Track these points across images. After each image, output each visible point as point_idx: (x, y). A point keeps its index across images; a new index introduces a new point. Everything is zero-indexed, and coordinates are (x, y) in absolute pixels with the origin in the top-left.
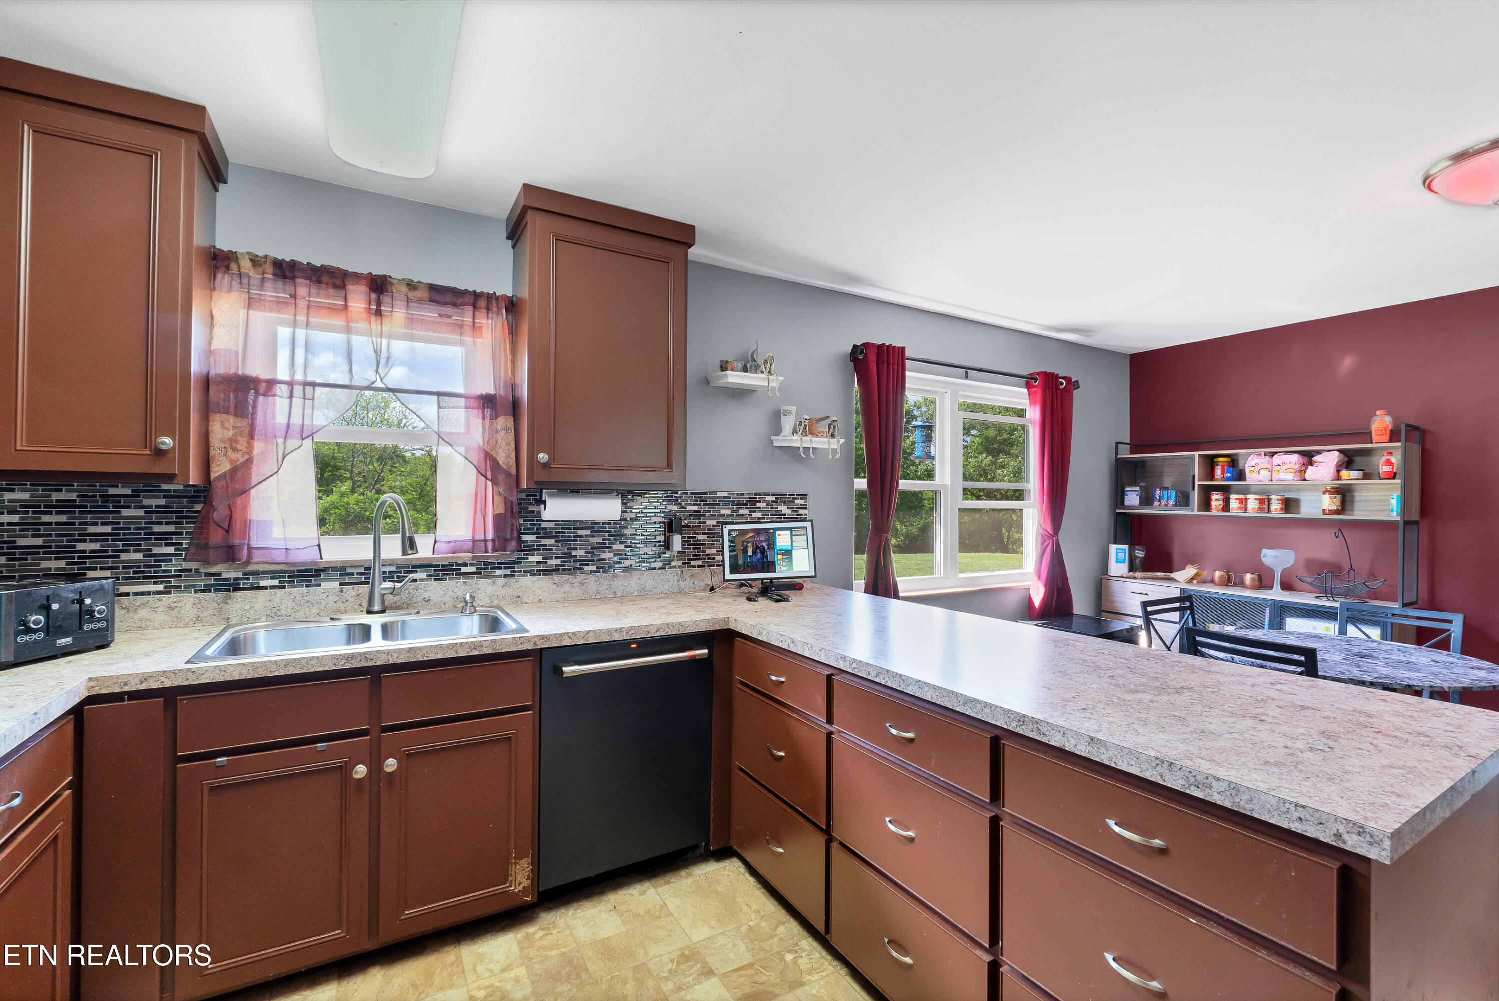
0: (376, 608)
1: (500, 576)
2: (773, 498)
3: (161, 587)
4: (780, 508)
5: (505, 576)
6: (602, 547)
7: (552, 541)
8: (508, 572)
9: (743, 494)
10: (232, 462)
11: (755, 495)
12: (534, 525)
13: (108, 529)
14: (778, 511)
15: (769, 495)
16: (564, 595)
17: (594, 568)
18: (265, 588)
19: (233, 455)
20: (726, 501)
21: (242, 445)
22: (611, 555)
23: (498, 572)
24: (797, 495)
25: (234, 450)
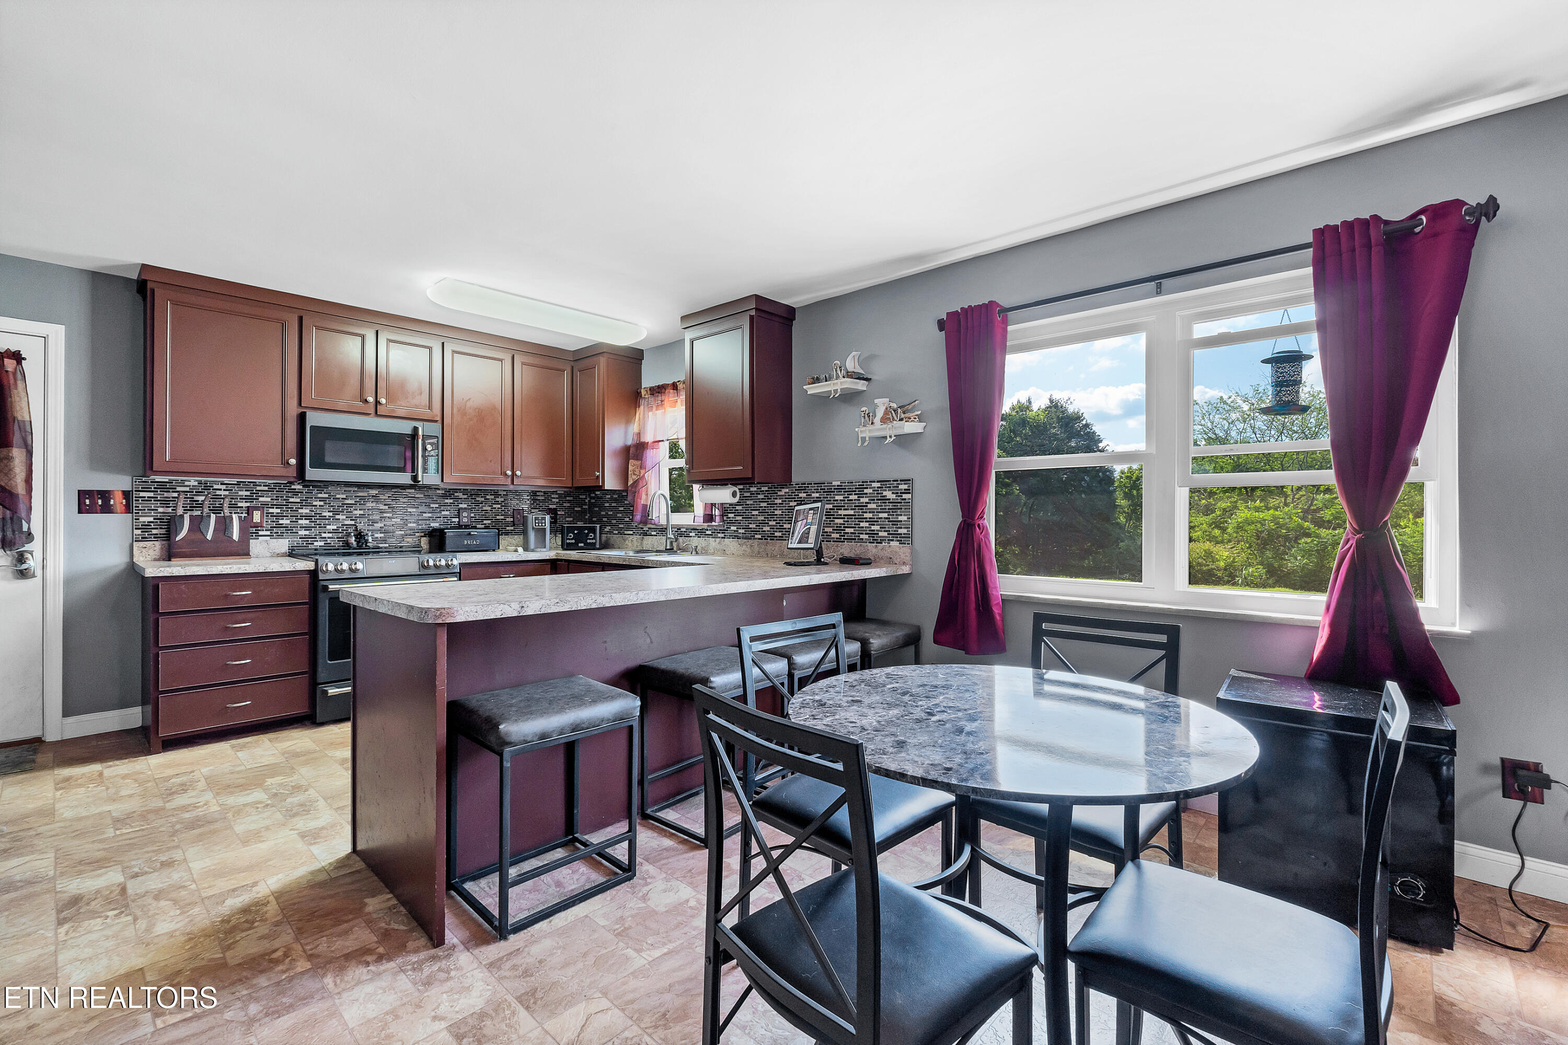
0: (668, 547)
1: (719, 538)
2: (878, 485)
3: (631, 532)
4: (885, 493)
5: (722, 538)
6: (764, 523)
7: (740, 518)
8: (722, 535)
9: (852, 483)
10: (633, 479)
11: (863, 482)
12: (733, 508)
13: (622, 509)
14: (884, 496)
15: (874, 482)
16: (743, 552)
17: (760, 537)
18: (652, 535)
19: (634, 477)
20: (839, 489)
21: (637, 473)
22: (768, 528)
23: (719, 535)
24: (900, 481)
25: (634, 474)
